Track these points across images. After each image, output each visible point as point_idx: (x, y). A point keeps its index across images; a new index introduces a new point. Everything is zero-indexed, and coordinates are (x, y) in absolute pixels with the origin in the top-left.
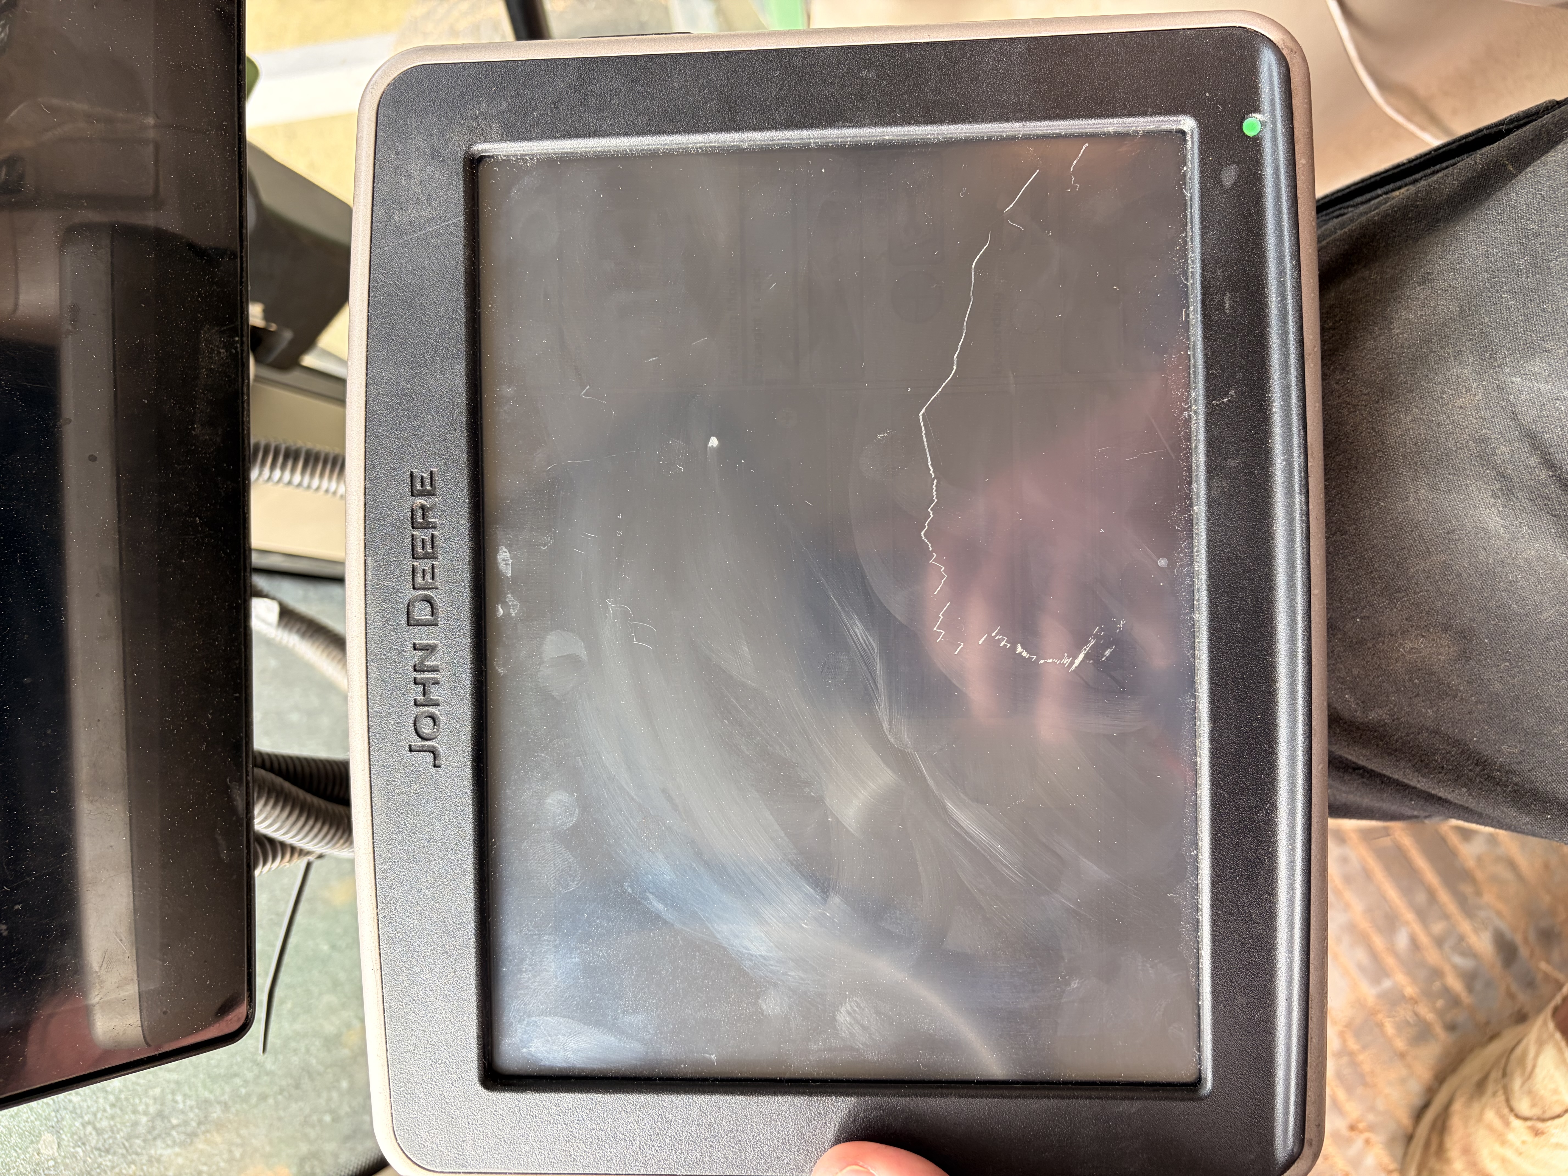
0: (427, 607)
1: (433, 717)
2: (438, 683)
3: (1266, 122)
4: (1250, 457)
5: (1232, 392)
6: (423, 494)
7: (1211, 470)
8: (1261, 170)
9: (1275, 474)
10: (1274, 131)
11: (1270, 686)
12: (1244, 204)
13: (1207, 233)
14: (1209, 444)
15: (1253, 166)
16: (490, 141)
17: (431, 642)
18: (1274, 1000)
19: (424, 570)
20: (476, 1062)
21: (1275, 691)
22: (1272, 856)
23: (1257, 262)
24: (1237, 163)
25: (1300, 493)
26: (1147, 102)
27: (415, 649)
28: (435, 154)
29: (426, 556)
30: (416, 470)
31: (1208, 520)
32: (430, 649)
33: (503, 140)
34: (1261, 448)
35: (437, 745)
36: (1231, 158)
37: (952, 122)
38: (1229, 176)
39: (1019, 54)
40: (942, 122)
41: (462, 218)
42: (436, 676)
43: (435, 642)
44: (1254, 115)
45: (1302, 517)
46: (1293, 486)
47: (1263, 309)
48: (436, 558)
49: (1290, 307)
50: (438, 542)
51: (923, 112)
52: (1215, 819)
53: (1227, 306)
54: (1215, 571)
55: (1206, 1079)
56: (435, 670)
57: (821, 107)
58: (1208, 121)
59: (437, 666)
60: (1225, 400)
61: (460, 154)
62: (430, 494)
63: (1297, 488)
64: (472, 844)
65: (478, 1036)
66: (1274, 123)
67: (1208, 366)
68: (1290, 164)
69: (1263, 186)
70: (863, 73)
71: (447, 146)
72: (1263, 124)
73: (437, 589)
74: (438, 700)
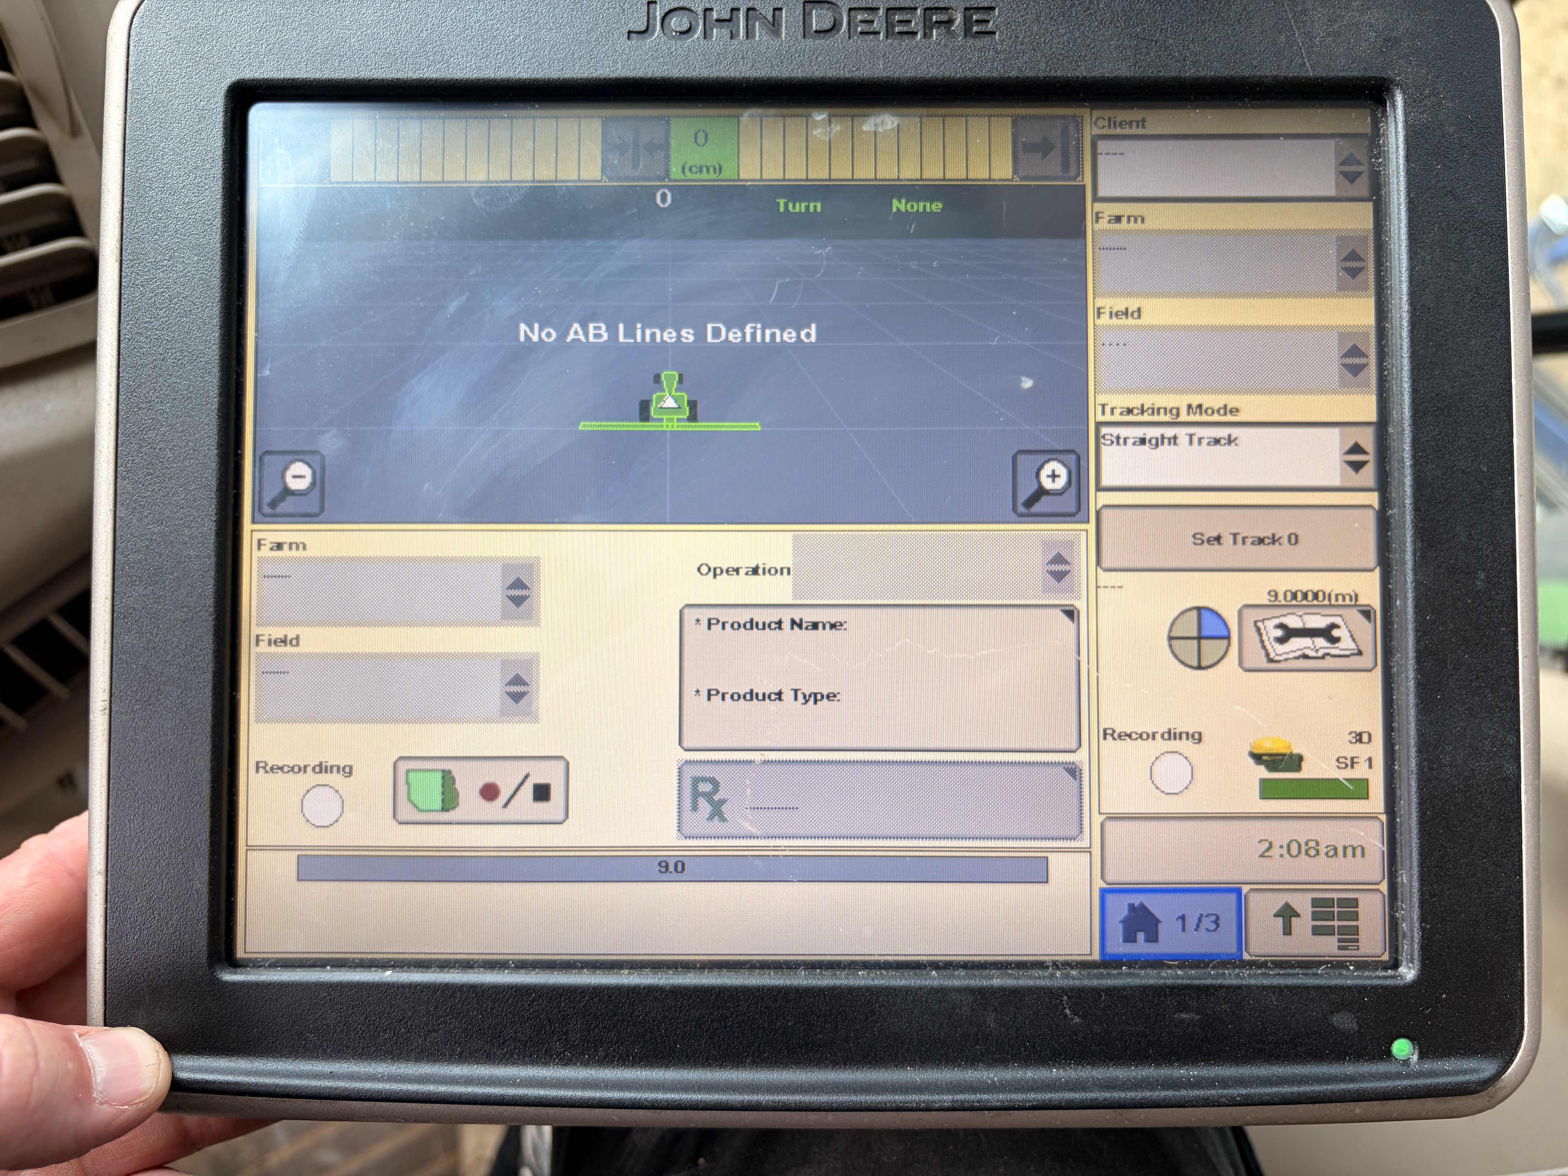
0: (827, 25)
1: (689, 31)
2: (732, 37)
3: (1408, 1067)
4: (997, 1041)
5: (1077, 1020)
6: (967, 21)
7: (981, 992)
8: (1350, 1060)
9: (975, 1070)
10: (1399, 1076)
11: (716, 1060)
12: (1309, 1039)
13: (1274, 993)
14: (1015, 992)
15: (1355, 1051)
16: (1405, 110)
17: (784, 29)
18: (331, 1057)
19: (872, 22)
20: (261, 77)
21: (710, 1065)
22: (506, 1059)
23: (1237, 1053)
24: (1359, 1032)
25: (953, 1101)
26: (1437, 923)
27: (775, 10)
28: (1391, 41)
29: (889, 26)
30: (997, 14)
31: (920, 988)
32: (774, 26)
33: (1408, 126)
34: (1008, 1054)
35: (656, 35)
36: (1366, 1024)
37: (1418, 683)
38: (1344, 1021)
39: (1501, 767)
40: (1419, 670)
41: (1311, 74)
42: (741, 35)
43: (784, 35)
44: (1417, 1052)
45: (924, 1102)
46: (962, 1092)
47: (1178, 1060)
48: (887, 37)
49: (1183, 1092)
50: (907, 40)
51: (1432, 648)
52: (554, 990)
53: (1184, 1016)
54: (858, 995)
55: (235, 973)
56: (749, 34)
57: (1440, 521)
58: (1412, 997)
59: (754, 35)
60: (1068, 1011)
61: (1390, 74)
62: (967, 32)
63: (960, 1097)
64: (533, 76)
65: (293, 80)
66: (1408, 1076)
67: (1110, 991)
68: (1359, 1095)
69: (1330, 1062)
70: (1482, 575)
71: (1400, 57)
72: (1406, 1062)
73: (849, 38)
74: (712, 37)
